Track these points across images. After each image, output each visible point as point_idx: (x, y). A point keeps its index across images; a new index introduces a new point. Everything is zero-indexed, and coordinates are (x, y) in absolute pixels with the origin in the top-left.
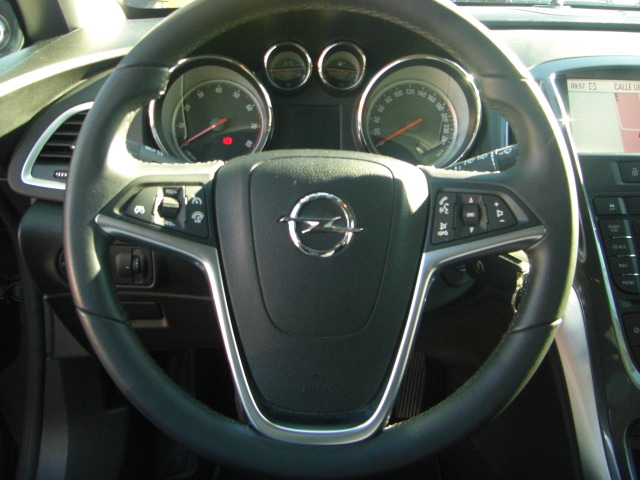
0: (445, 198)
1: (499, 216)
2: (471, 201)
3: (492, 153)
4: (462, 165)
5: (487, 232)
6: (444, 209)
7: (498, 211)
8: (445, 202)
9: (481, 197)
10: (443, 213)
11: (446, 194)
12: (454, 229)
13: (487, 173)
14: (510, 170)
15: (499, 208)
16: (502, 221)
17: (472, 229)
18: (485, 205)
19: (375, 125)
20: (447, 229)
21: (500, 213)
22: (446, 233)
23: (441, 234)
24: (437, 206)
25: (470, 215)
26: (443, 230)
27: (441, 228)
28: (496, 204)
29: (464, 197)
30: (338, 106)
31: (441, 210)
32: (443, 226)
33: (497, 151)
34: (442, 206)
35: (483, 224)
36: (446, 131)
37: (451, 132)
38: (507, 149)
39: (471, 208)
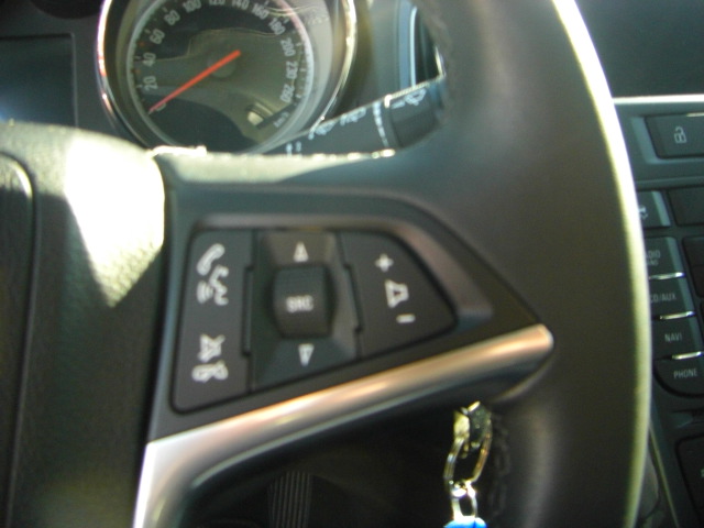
0: (216, 251)
1: (393, 301)
2: (301, 255)
3: (376, 105)
4: (304, 140)
5: (359, 360)
6: (212, 289)
7: (391, 286)
8: (215, 264)
9: (331, 240)
10: (211, 301)
11: (219, 235)
12: (246, 354)
13: (354, 157)
14: (422, 144)
15: (394, 274)
16: (406, 319)
17: (306, 352)
18: (348, 267)
19: (147, 71)
20: (224, 357)
21: (396, 293)
22: (220, 371)
23: (202, 374)
24: (189, 278)
25: (299, 304)
26: (210, 363)
27: (205, 355)
28: (385, 263)
29: (276, 241)
30: (67, 36)
31: (203, 292)
32: (210, 347)
33: (388, 99)
34: (206, 278)
35: (344, 334)
36: (292, 74)
37: (302, 75)
38: (413, 93)
39: (300, 278)
